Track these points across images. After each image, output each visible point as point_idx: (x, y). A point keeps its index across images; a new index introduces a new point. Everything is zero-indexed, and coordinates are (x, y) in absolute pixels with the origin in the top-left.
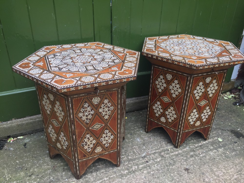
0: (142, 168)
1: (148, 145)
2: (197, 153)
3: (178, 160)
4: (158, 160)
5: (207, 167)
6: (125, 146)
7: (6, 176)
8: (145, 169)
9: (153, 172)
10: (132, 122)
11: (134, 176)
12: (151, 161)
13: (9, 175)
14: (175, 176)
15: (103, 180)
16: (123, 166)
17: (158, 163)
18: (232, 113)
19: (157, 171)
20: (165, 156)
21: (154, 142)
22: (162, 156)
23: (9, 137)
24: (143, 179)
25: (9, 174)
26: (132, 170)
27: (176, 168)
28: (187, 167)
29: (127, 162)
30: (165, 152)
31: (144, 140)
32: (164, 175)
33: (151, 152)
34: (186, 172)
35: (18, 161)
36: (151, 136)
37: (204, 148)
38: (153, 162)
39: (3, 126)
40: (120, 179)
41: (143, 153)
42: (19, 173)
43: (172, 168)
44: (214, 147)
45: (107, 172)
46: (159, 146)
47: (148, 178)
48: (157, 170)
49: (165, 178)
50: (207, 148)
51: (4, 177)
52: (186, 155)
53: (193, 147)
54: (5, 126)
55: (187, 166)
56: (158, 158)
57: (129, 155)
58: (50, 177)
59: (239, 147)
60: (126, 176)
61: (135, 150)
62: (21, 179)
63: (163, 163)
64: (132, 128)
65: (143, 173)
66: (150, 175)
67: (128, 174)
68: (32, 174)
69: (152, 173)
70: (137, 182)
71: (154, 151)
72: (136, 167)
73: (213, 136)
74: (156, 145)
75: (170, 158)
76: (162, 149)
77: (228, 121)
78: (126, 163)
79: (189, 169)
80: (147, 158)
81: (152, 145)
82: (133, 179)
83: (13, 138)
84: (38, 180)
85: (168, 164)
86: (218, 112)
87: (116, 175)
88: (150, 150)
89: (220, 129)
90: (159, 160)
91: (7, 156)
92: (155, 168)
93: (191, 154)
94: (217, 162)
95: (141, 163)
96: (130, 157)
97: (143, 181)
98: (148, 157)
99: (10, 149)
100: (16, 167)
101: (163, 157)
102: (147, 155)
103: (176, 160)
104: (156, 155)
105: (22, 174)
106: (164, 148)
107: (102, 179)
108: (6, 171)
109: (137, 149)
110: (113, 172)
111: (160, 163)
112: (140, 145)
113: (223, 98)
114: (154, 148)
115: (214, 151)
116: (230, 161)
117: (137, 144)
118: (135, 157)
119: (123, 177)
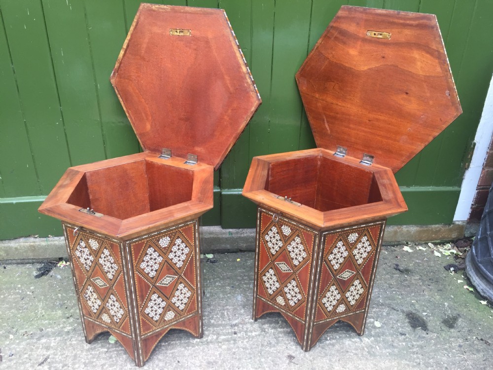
0: (224, 340)
4: (254, 334)
5: (326, 362)
6: (214, 303)
7: (38, 311)
8: (227, 343)
9: (237, 350)
10: (244, 269)
11: (205, 348)
12: (242, 333)
13: (43, 311)
14: (266, 363)
17: (251, 339)
18: (429, 284)
20: (268, 330)
22: (263, 330)
23: (61, 259)
24: (215, 356)
25: (43, 309)
27: (275, 352)
28: (293, 355)
32: (251, 358)
34: (288, 361)
35: (60, 295)
38: (243, 336)
39: (55, 242)
40: (183, 349)
41: (236, 319)
42: (56, 311)
43: (267, 351)
47: (224, 356)
48: (243, 348)
49: (249, 362)
54: (57, 243)
55: (294, 353)
56: (255, 332)
57: (212, 318)
59: (404, 344)
60: (193, 347)
61: (226, 311)
62: (55, 320)
64: (239, 278)
65: (220, 347)
66: (229, 354)
67: (198, 345)
68: (71, 316)
69: (234, 350)
70: (206, 358)
72: (215, 337)
75: (274, 335)
77: (414, 296)
79: (294, 358)
80: (238, 328)
82: (201, 353)
83: (66, 263)
84: (76, 325)
85: (266, 344)
86: (406, 276)
89: (388, 307)
90: (255, 335)
91: (49, 285)
92: (243, 344)
94: (349, 358)
95: (226, 332)
96: (212, 321)
97: (214, 358)
98: (241, 326)
99: (56, 277)
100: (55, 302)
102: (241, 324)
103: (282, 340)
105: (59, 313)
108: (41, 305)
109: (230, 312)
112: (239, 306)
113: (433, 252)
115: (353, 340)
116: (372, 362)
117: (235, 303)
118: (222, 322)
119: (188, 346)
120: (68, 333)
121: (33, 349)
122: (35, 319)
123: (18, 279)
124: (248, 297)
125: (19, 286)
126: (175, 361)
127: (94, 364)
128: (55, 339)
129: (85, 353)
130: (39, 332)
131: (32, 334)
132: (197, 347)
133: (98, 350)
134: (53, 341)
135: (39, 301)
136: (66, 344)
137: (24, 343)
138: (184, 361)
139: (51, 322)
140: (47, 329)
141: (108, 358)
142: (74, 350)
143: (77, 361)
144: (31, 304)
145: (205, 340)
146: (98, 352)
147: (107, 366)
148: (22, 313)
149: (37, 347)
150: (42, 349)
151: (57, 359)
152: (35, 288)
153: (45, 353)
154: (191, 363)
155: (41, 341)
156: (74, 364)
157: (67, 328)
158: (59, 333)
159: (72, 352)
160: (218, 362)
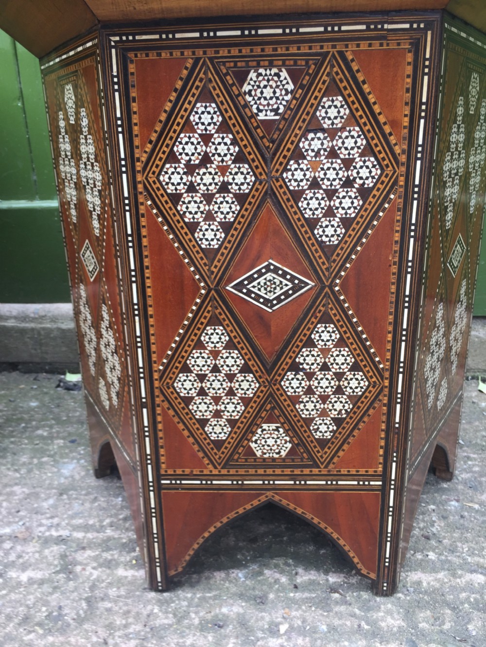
1: (77, 499)
2: (262, 618)
3: (117, 613)
20: (84, 570)
22: (67, 568)
30: (105, 555)
37: (342, 608)
44: (415, 627)
50: (354, 615)
52: (189, 606)
53: (277, 581)
56: (35, 569)
63: (31, 597)
73: (467, 563)
85: (42, 615)
88: (56, 520)
90: (30, 579)
93: (225, 610)
101: (70, 571)
103: (108, 609)
104: (53, 550)
111: (18, 593)
112: (49, 489)
117: (44, 480)
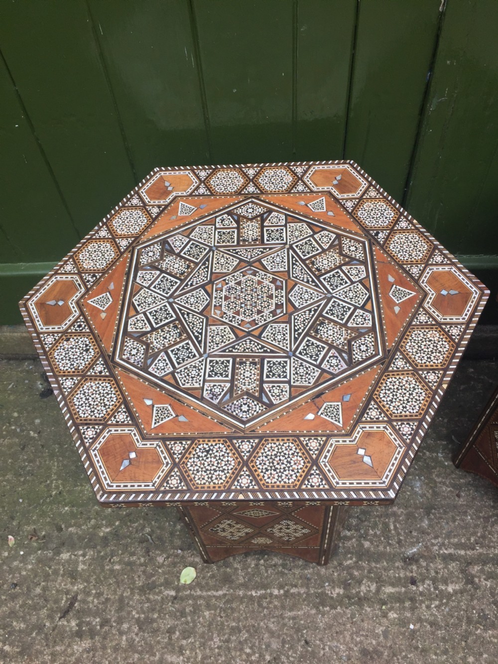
0: (390, 596)
1: (441, 518)
4: (450, 589)
7: (52, 482)
8: (398, 604)
9: (418, 626)
11: (355, 614)
12: (427, 582)
13: (60, 482)
15: (269, 591)
16: (335, 568)
17: (445, 601)
19: (431, 627)
20: (480, 581)
21: (465, 513)
22: (470, 580)
24: (376, 636)
25: (59, 477)
26: (359, 592)
29: (351, 558)
30: (486, 568)
31: (435, 494)
32: (445, 652)
33: (440, 548)
36: (468, 484)
38: (429, 590)
40: (313, 611)
41: (413, 544)
42: (82, 485)
43: (479, 637)
45: (286, 571)
46: (475, 533)
47: (393, 640)
48: (432, 624)
51: (48, 484)
56: (452, 582)
57: (365, 537)
58: (144, 527)
60: (333, 607)
61: (392, 520)
63: (462, 604)
66: (403, 634)
67: (341, 603)
69: (412, 626)
70: (358, 639)
71: (451, 551)
72: (373, 587)
74: (466, 527)
75: (491, 593)
76: (481, 551)
78: (349, 562)
80: (418, 568)
81: (454, 521)
82: (348, 626)
85: (475, 616)
87: (306, 590)
88: (440, 539)
90: (454, 590)
92: (429, 613)
95: (395, 577)
96: (367, 544)
97: (374, 642)
98: (424, 564)
101: (472, 582)
102: (423, 556)
104: (453, 566)
106: (490, 547)
107: (265, 587)
108: (54, 467)
109: (399, 523)
110: (301, 577)
111: (453, 601)
112: (417, 508)
114: (455, 536)
117: (408, 500)
118: (385, 547)
119: (324, 606)
120: (105, 540)
121: (49, 575)
122: (48, 500)
123: (12, 397)
124: (436, 486)
125: (16, 415)
126: (299, 640)
127: (155, 625)
128: (84, 555)
129: (137, 597)
130: (56, 533)
131: (44, 537)
132: (339, 609)
133: (160, 592)
134: (81, 558)
135: (52, 456)
136: (103, 570)
137: (32, 558)
138: (318, 642)
139: (75, 509)
140: (70, 529)
141: (178, 614)
142: (118, 586)
143: (124, 614)
144: (38, 463)
145: (354, 591)
146: (159, 598)
147: (177, 633)
148: (24, 483)
149: (55, 570)
150: (63, 576)
151: (91, 606)
152: (42, 423)
153: (69, 586)
154: (330, 648)
155: (62, 555)
156: (120, 621)
157: (103, 529)
158: (90, 540)
159: (115, 592)
160: (382, 653)
